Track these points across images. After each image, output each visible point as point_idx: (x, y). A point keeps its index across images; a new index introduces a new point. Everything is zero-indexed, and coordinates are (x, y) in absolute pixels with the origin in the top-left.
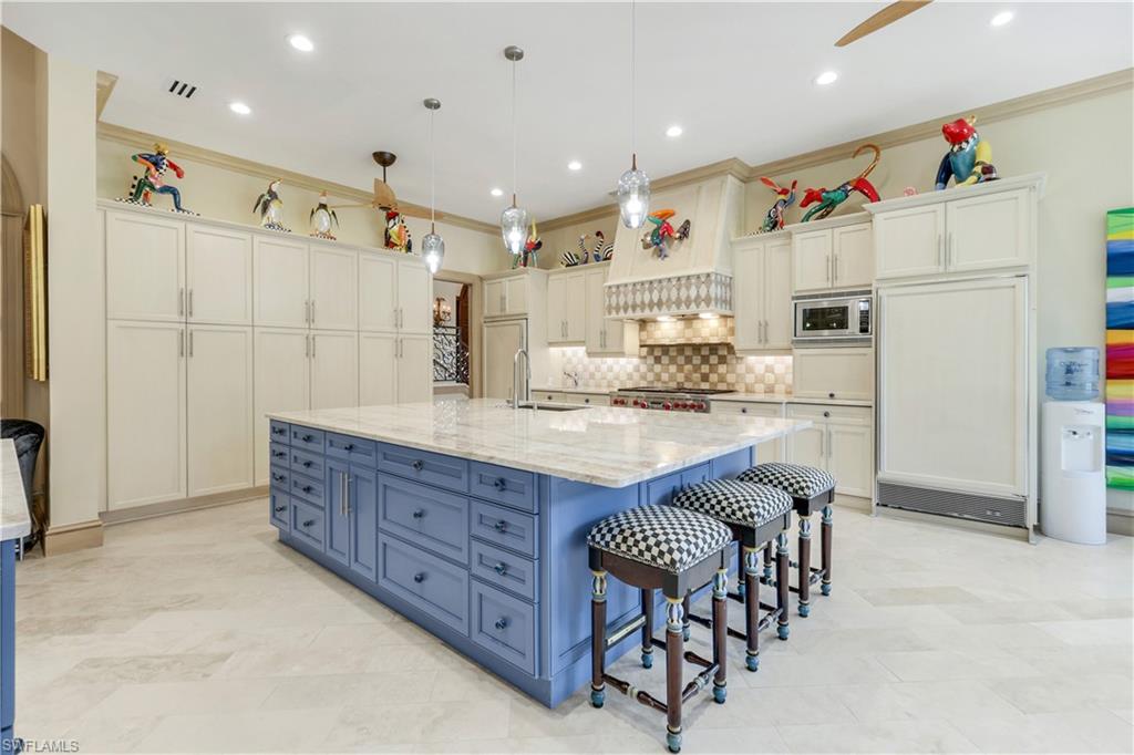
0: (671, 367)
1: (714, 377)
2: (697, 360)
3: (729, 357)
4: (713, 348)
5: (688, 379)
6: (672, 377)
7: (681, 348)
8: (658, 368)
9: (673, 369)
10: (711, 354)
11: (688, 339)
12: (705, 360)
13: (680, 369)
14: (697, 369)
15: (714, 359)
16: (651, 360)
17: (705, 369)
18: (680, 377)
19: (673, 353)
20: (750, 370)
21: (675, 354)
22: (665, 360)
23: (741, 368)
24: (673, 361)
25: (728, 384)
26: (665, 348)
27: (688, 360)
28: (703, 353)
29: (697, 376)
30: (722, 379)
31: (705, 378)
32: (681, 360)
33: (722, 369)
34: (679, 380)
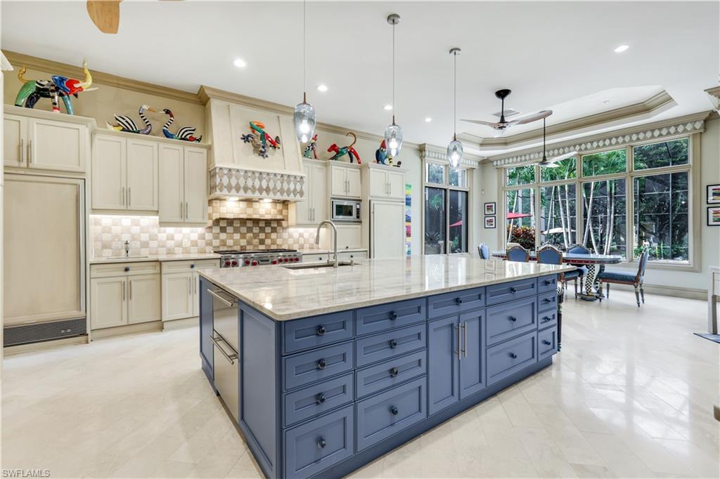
0: (235, 235)
1: (268, 241)
2: (256, 230)
3: (278, 228)
4: (268, 222)
5: (249, 243)
6: (236, 243)
7: (243, 221)
8: (223, 236)
9: (237, 236)
10: (266, 226)
11: (249, 215)
12: (262, 230)
13: (243, 236)
14: (256, 236)
15: (268, 230)
16: (216, 230)
17: (262, 236)
18: (243, 242)
19: (237, 224)
20: (290, 236)
21: (239, 225)
22: (230, 229)
23: (285, 235)
24: (236, 230)
25: (278, 245)
26: (230, 222)
27: (249, 230)
28: (260, 225)
29: (256, 241)
30: (274, 243)
31: (262, 242)
32: (244, 230)
33: (274, 236)
34: (242, 244)
